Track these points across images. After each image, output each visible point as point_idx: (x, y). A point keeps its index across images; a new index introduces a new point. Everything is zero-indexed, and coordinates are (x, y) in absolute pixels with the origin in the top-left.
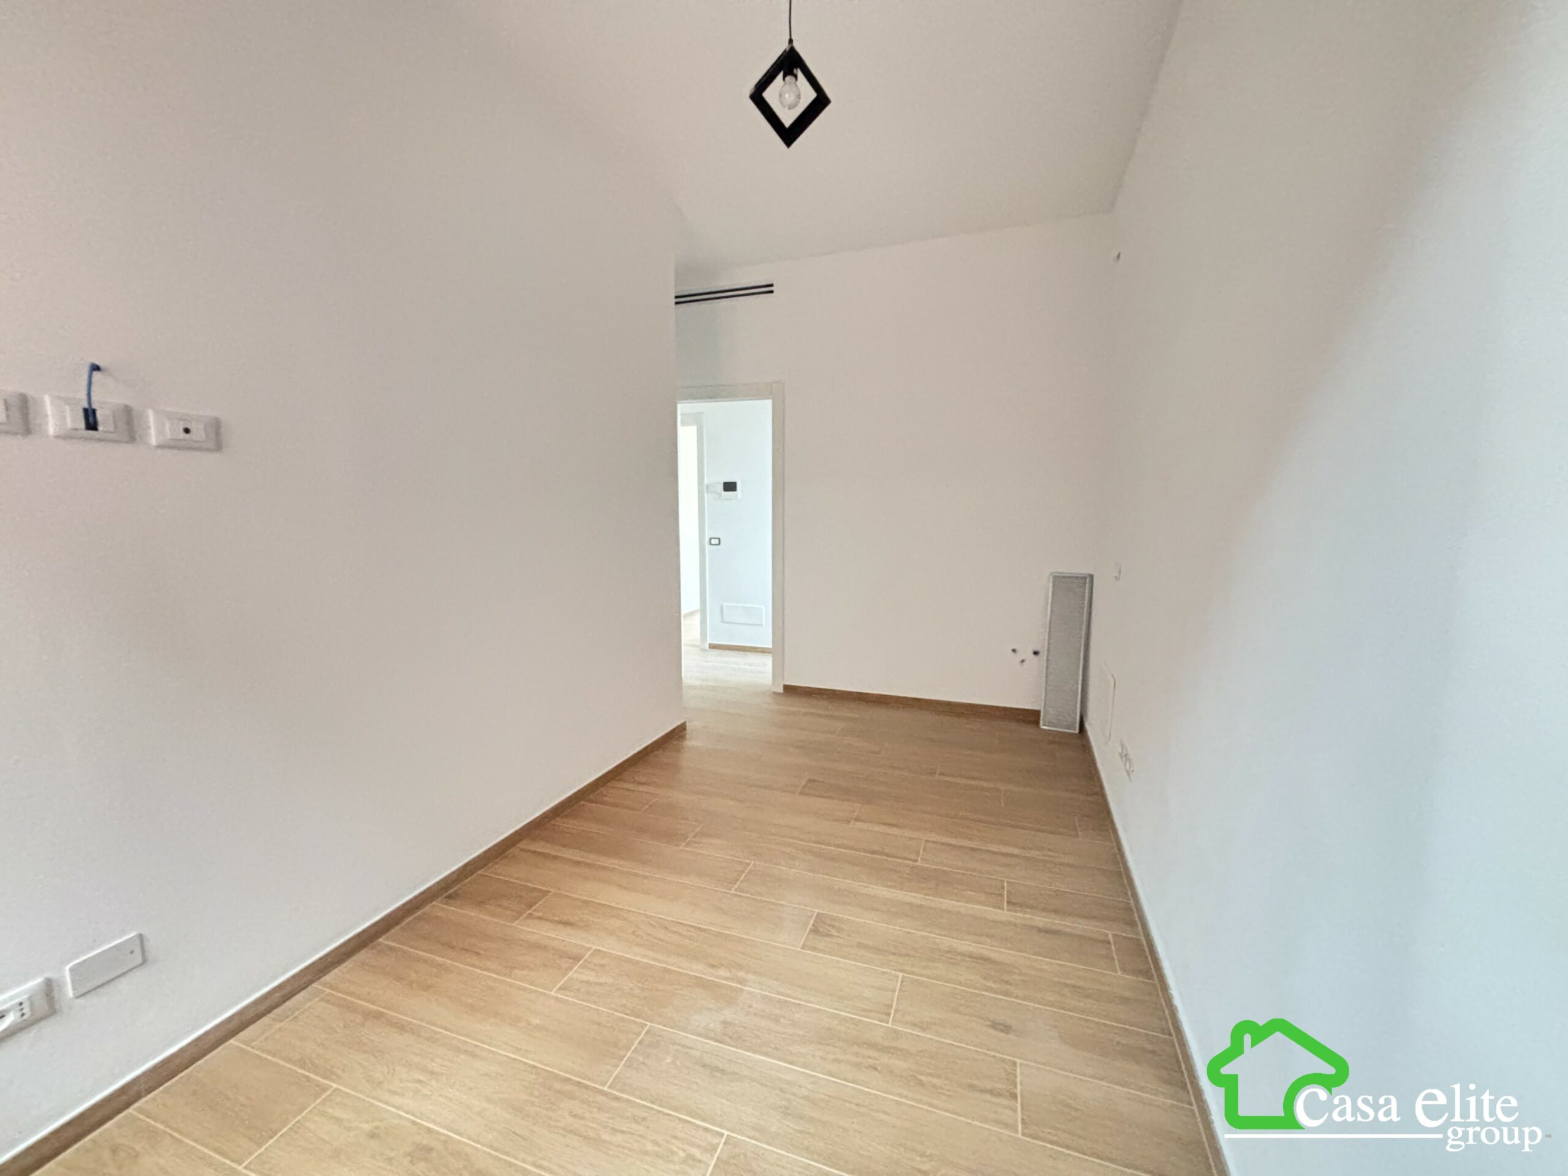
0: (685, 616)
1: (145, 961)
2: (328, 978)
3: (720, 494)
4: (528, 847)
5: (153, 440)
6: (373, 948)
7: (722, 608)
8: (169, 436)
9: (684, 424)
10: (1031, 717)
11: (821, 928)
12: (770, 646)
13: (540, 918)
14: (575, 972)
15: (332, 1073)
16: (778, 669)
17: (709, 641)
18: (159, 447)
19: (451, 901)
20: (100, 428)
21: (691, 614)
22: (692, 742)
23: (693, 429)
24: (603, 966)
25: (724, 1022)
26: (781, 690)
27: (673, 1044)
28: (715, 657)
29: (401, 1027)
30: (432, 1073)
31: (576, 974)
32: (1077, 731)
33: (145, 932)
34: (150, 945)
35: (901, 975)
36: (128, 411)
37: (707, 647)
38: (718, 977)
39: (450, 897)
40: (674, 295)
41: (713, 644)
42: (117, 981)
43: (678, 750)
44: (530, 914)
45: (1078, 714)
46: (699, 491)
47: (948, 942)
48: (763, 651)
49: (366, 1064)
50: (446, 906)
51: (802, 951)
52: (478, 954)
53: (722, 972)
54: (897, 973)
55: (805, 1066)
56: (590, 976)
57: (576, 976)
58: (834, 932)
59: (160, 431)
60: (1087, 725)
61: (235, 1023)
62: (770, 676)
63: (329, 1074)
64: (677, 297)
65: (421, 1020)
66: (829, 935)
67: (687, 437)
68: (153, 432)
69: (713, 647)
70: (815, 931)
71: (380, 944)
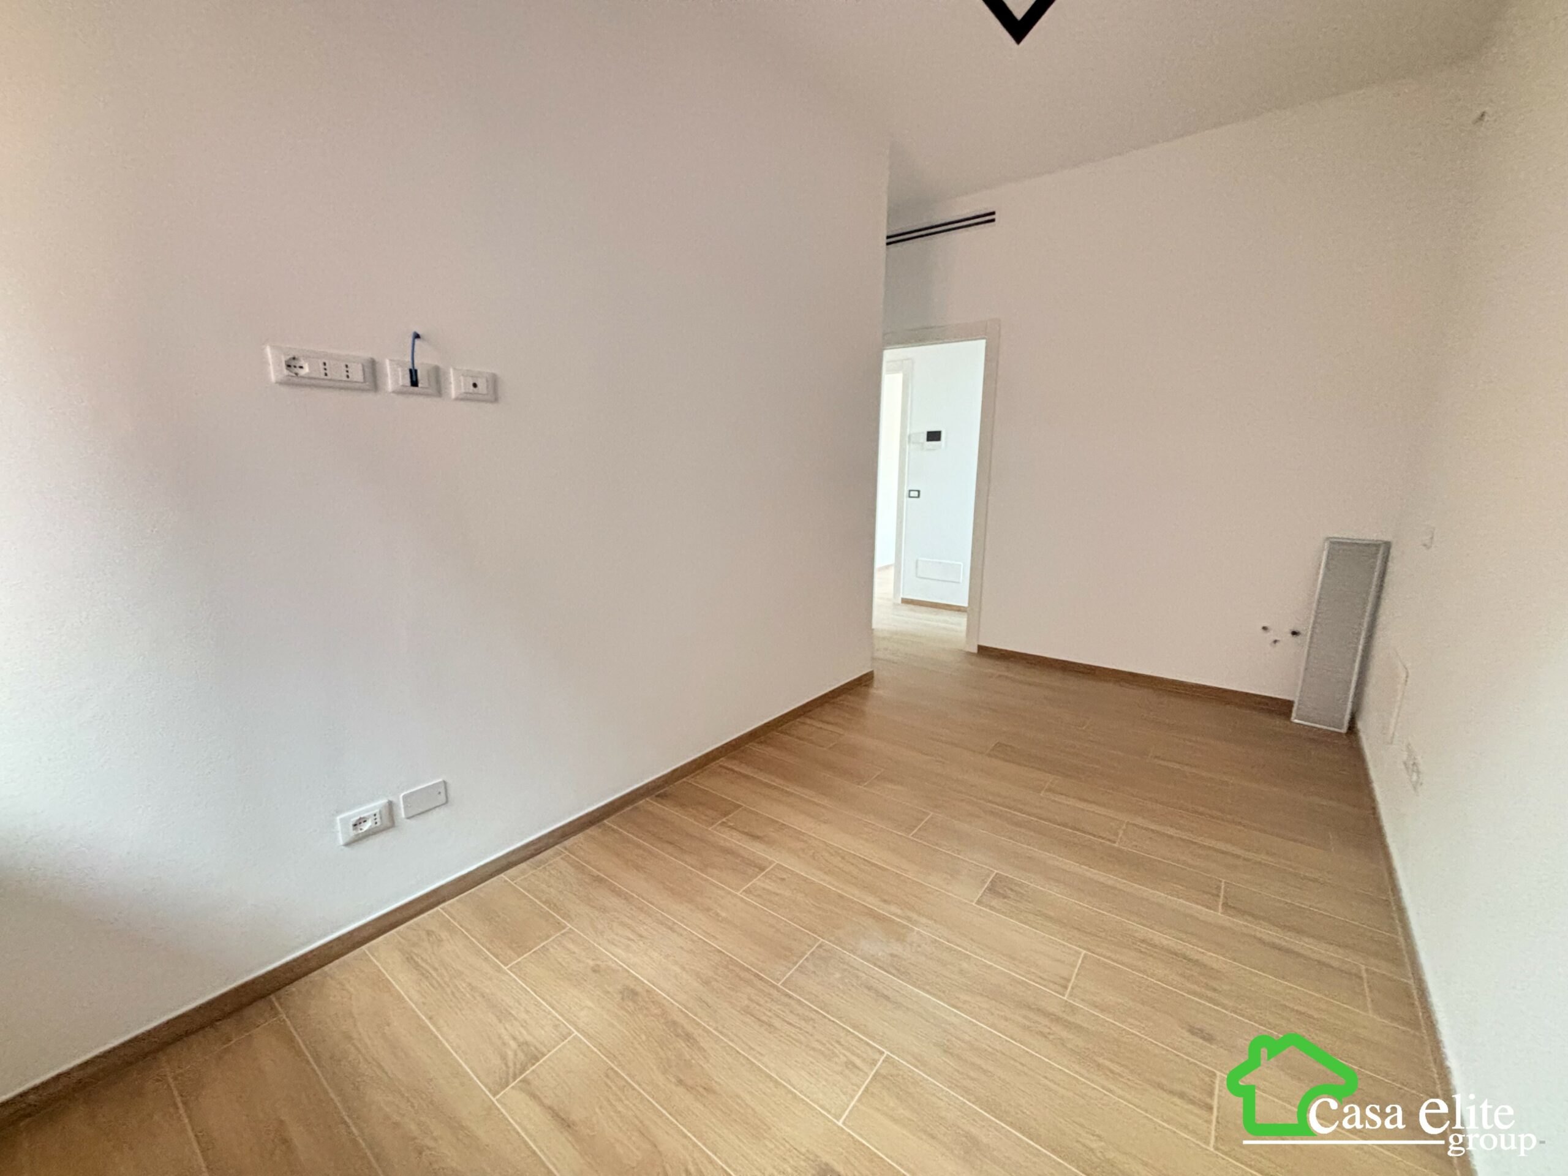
0: (881, 569)
1: (447, 802)
2: (568, 843)
3: (923, 443)
4: (726, 765)
5: (453, 393)
6: (600, 827)
7: (917, 562)
8: (463, 390)
9: (889, 371)
10: (1282, 708)
11: (997, 888)
12: (966, 605)
13: (732, 828)
14: (759, 880)
15: (569, 916)
16: (973, 628)
17: (902, 596)
18: (457, 399)
19: (659, 799)
20: (420, 385)
21: (887, 567)
22: (878, 691)
23: (899, 377)
24: (783, 879)
25: (892, 955)
26: (975, 650)
27: (844, 963)
28: (907, 612)
29: (618, 893)
30: (641, 936)
31: (758, 881)
32: (1344, 730)
33: (449, 781)
34: (451, 793)
35: (1084, 952)
36: (437, 369)
37: (900, 601)
38: (889, 912)
39: (658, 796)
40: (885, 234)
41: (906, 599)
42: (430, 813)
43: (865, 697)
44: (724, 822)
45: (1348, 711)
46: (902, 440)
47: (1143, 931)
48: (959, 609)
49: (592, 915)
50: (655, 803)
51: (978, 906)
52: (681, 849)
53: (893, 908)
54: (1081, 950)
55: (970, 1014)
56: (771, 886)
57: (758, 883)
58: (1011, 895)
59: (458, 387)
60: (1360, 725)
61: (504, 862)
62: (964, 634)
63: (567, 916)
64: (888, 237)
65: (632, 891)
66: (1005, 897)
67: (891, 386)
68: (453, 386)
69: (906, 601)
70: (992, 890)
71: (604, 824)
